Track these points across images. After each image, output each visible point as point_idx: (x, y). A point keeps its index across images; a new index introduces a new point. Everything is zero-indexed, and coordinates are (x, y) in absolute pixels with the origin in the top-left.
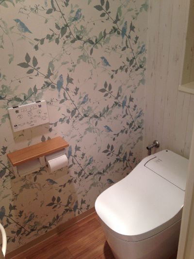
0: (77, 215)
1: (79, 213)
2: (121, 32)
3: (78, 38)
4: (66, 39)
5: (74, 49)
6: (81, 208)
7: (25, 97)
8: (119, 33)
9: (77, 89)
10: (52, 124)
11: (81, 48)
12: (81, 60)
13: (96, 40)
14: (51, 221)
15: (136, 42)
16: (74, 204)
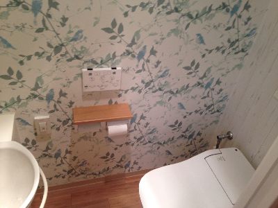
0: (127, 172)
1: (129, 171)
2: (231, 10)
3: (176, 10)
4: (161, 10)
5: (168, 21)
6: (132, 168)
7: (102, 61)
8: (228, 11)
9: (158, 62)
10: (122, 91)
11: (176, 20)
12: (173, 34)
13: (197, 15)
14: (101, 171)
15: (246, 23)
16: (126, 163)
